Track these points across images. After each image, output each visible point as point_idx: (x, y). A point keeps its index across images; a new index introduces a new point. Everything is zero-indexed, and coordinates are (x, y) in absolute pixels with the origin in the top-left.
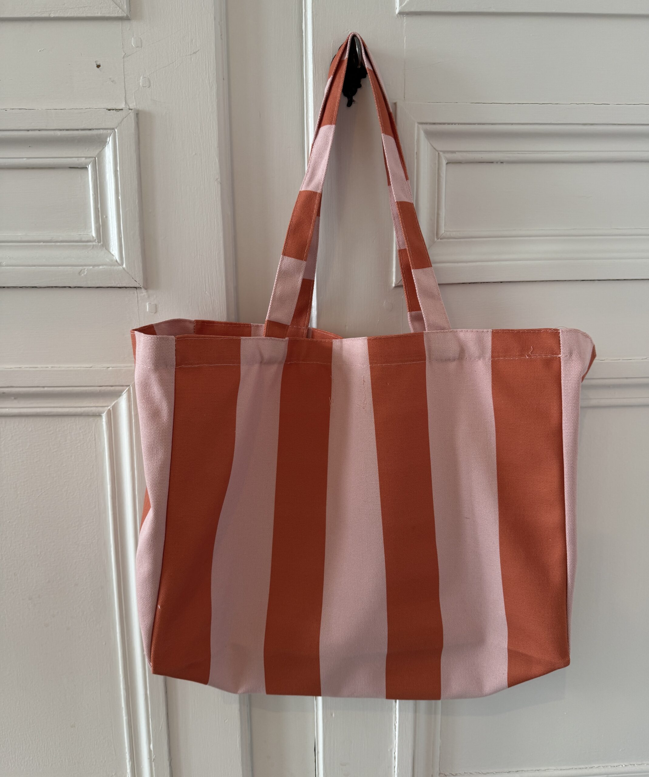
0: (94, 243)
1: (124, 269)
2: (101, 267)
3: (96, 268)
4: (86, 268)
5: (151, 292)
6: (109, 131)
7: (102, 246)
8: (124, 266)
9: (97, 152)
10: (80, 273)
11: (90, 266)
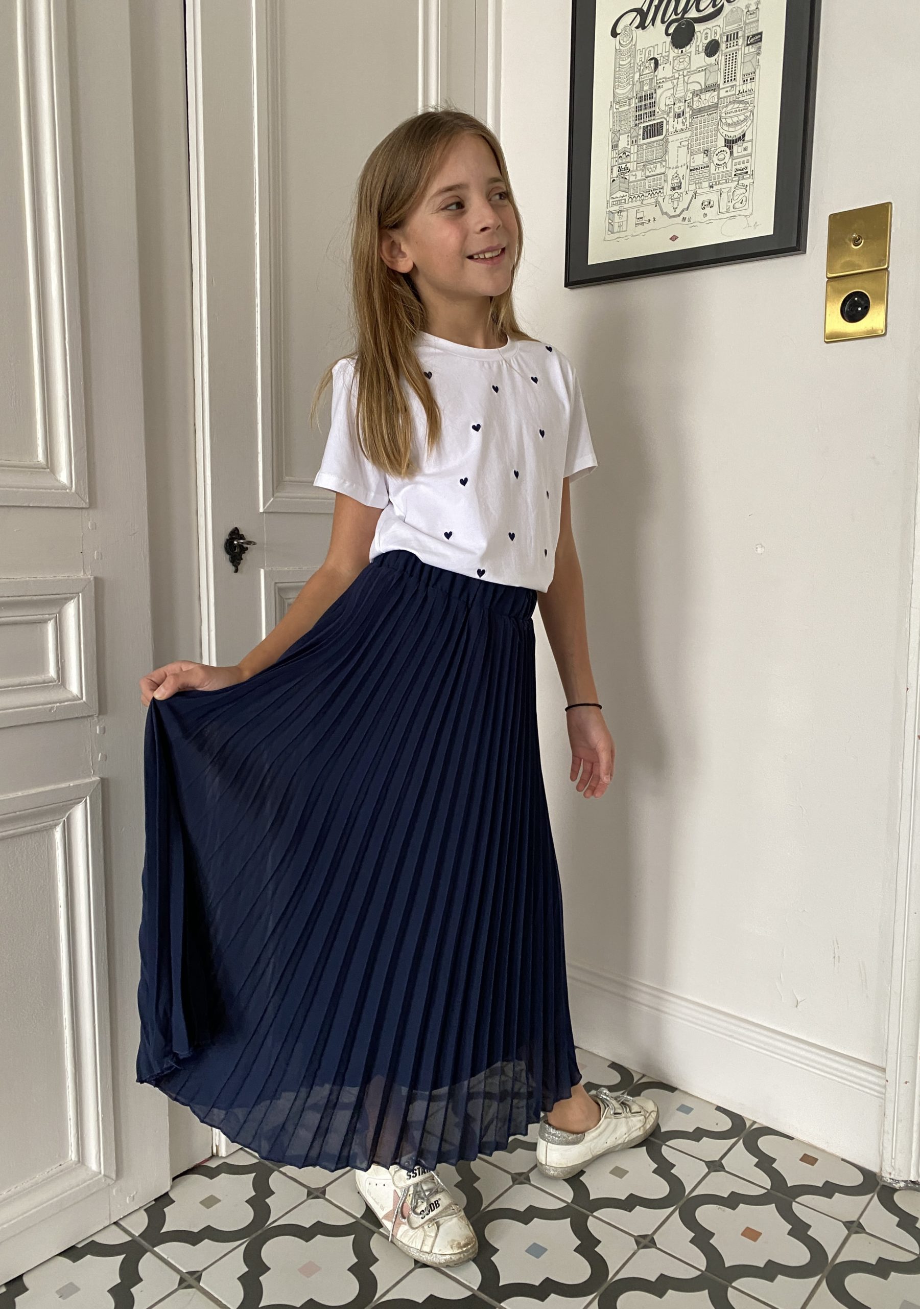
0: (54, 683)
1: (84, 702)
2: (66, 703)
3: (62, 704)
4: (55, 705)
5: (101, 717)
6: (74, 595)
7: (60, 685)
8: (84, 699)
9: (58, 611)
10: (50, 711)
11: (57, 703)
